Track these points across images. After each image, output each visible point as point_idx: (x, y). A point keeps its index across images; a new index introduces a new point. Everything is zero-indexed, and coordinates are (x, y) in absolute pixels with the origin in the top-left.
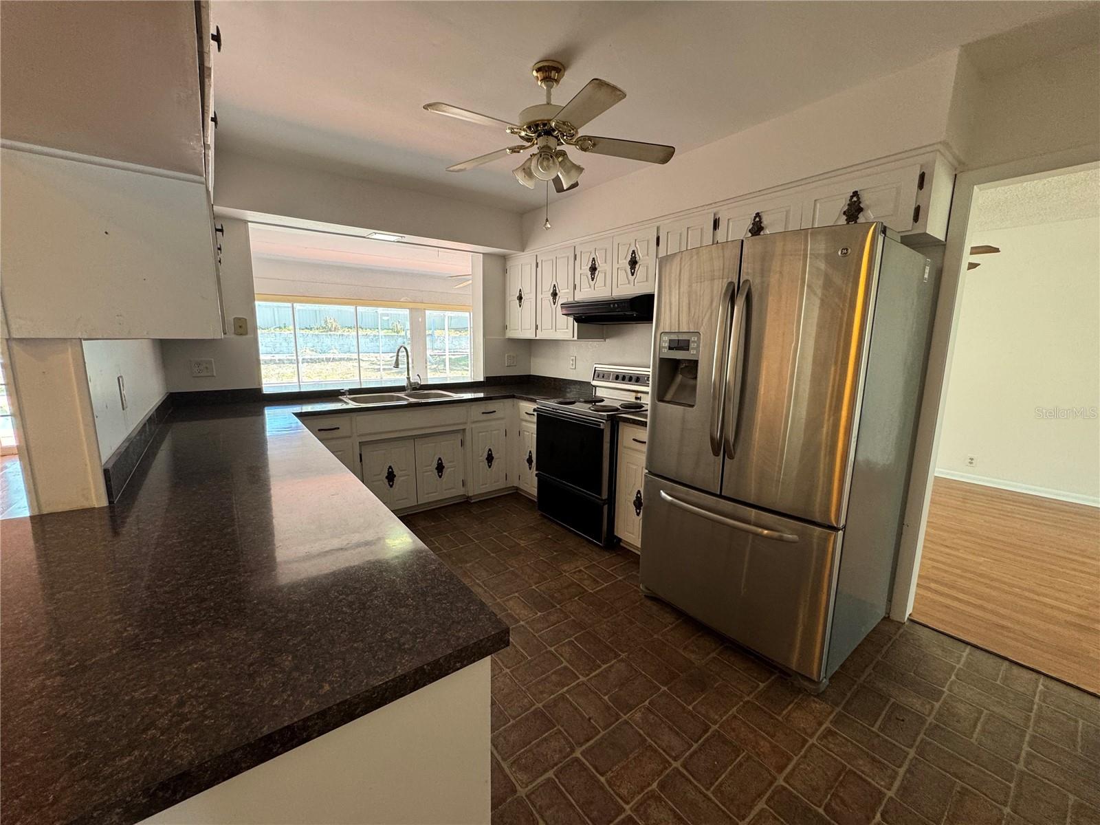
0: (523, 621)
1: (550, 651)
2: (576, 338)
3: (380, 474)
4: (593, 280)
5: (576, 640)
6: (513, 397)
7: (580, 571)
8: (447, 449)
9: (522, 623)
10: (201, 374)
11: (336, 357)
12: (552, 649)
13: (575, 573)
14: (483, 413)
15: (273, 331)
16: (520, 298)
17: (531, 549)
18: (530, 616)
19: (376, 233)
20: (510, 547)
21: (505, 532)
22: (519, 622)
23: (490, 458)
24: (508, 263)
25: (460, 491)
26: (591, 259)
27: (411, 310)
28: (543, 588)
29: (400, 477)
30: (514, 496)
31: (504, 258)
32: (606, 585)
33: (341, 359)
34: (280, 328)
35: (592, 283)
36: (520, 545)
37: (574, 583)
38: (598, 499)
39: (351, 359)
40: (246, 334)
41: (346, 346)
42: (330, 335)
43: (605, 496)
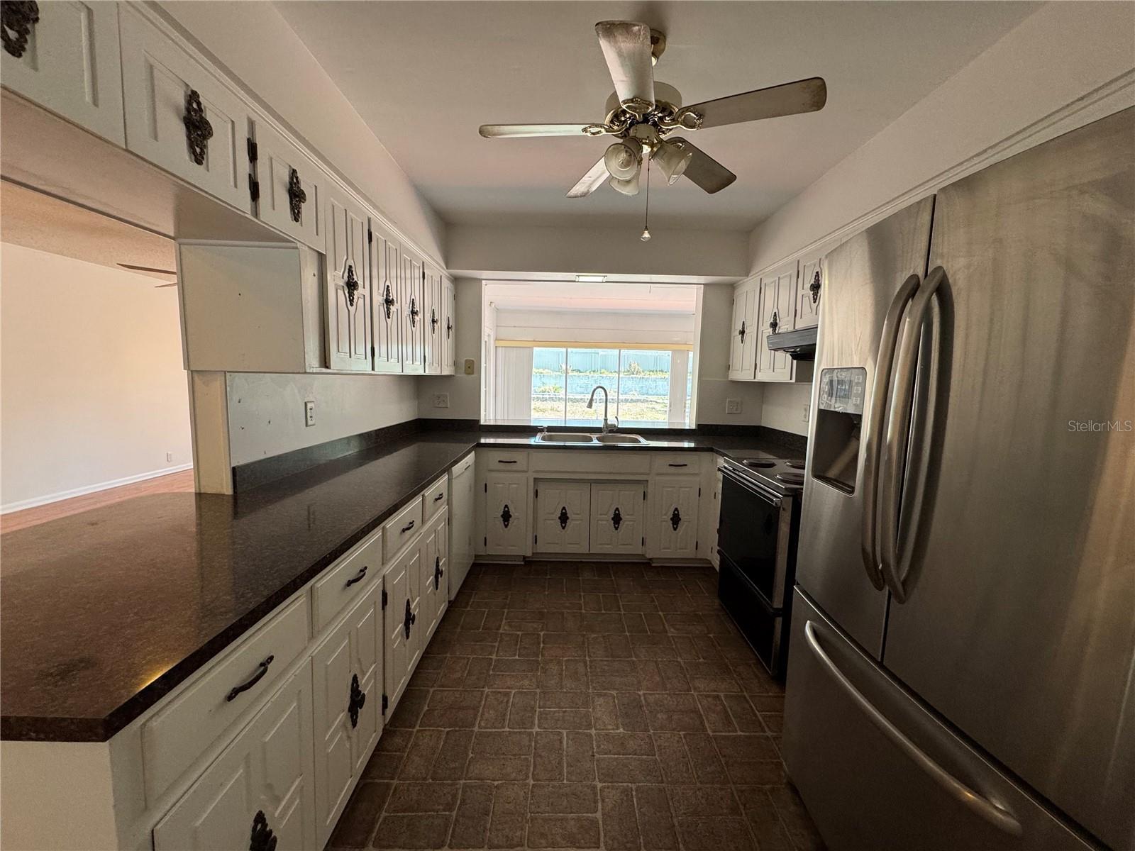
0: (596, 730)
1: (595, 787)
2: (793, 381)
3: (553, 514)
4: (815, 302)
5: (637, 791)
6: (711, 450)
7: (718, 697)
8: (626, 500)
9: (593, 732)
10: (440, 406)
11: (634, 398)
12: (599, 785)
13: (709, 696)
14: (670, 465)
15: (588, 374)
16: (742, 332)
17: (675, 643)
18: (610, 727)
19: (579, 276)
20: (653, 631)
21: (662, 611)
22: (591, 729)
23: (676, 519)
24: (736, 292)
25: (637, 549)
26: (815, 274)
27: (674, 351)
28: (651, 699)
29: (572, 520)
30: (706, 569)
31: (732, 287)
32: (740, 733)
33: (638, 401)
34: (594, 371)
35: (814, 306)
36: (667, 632)
37: (696, 711)
38: (768, 604)
39: (647, 401)
40: (473, 374)
41: (645, 388)
42: (632, 378)
43: (778, 603)
